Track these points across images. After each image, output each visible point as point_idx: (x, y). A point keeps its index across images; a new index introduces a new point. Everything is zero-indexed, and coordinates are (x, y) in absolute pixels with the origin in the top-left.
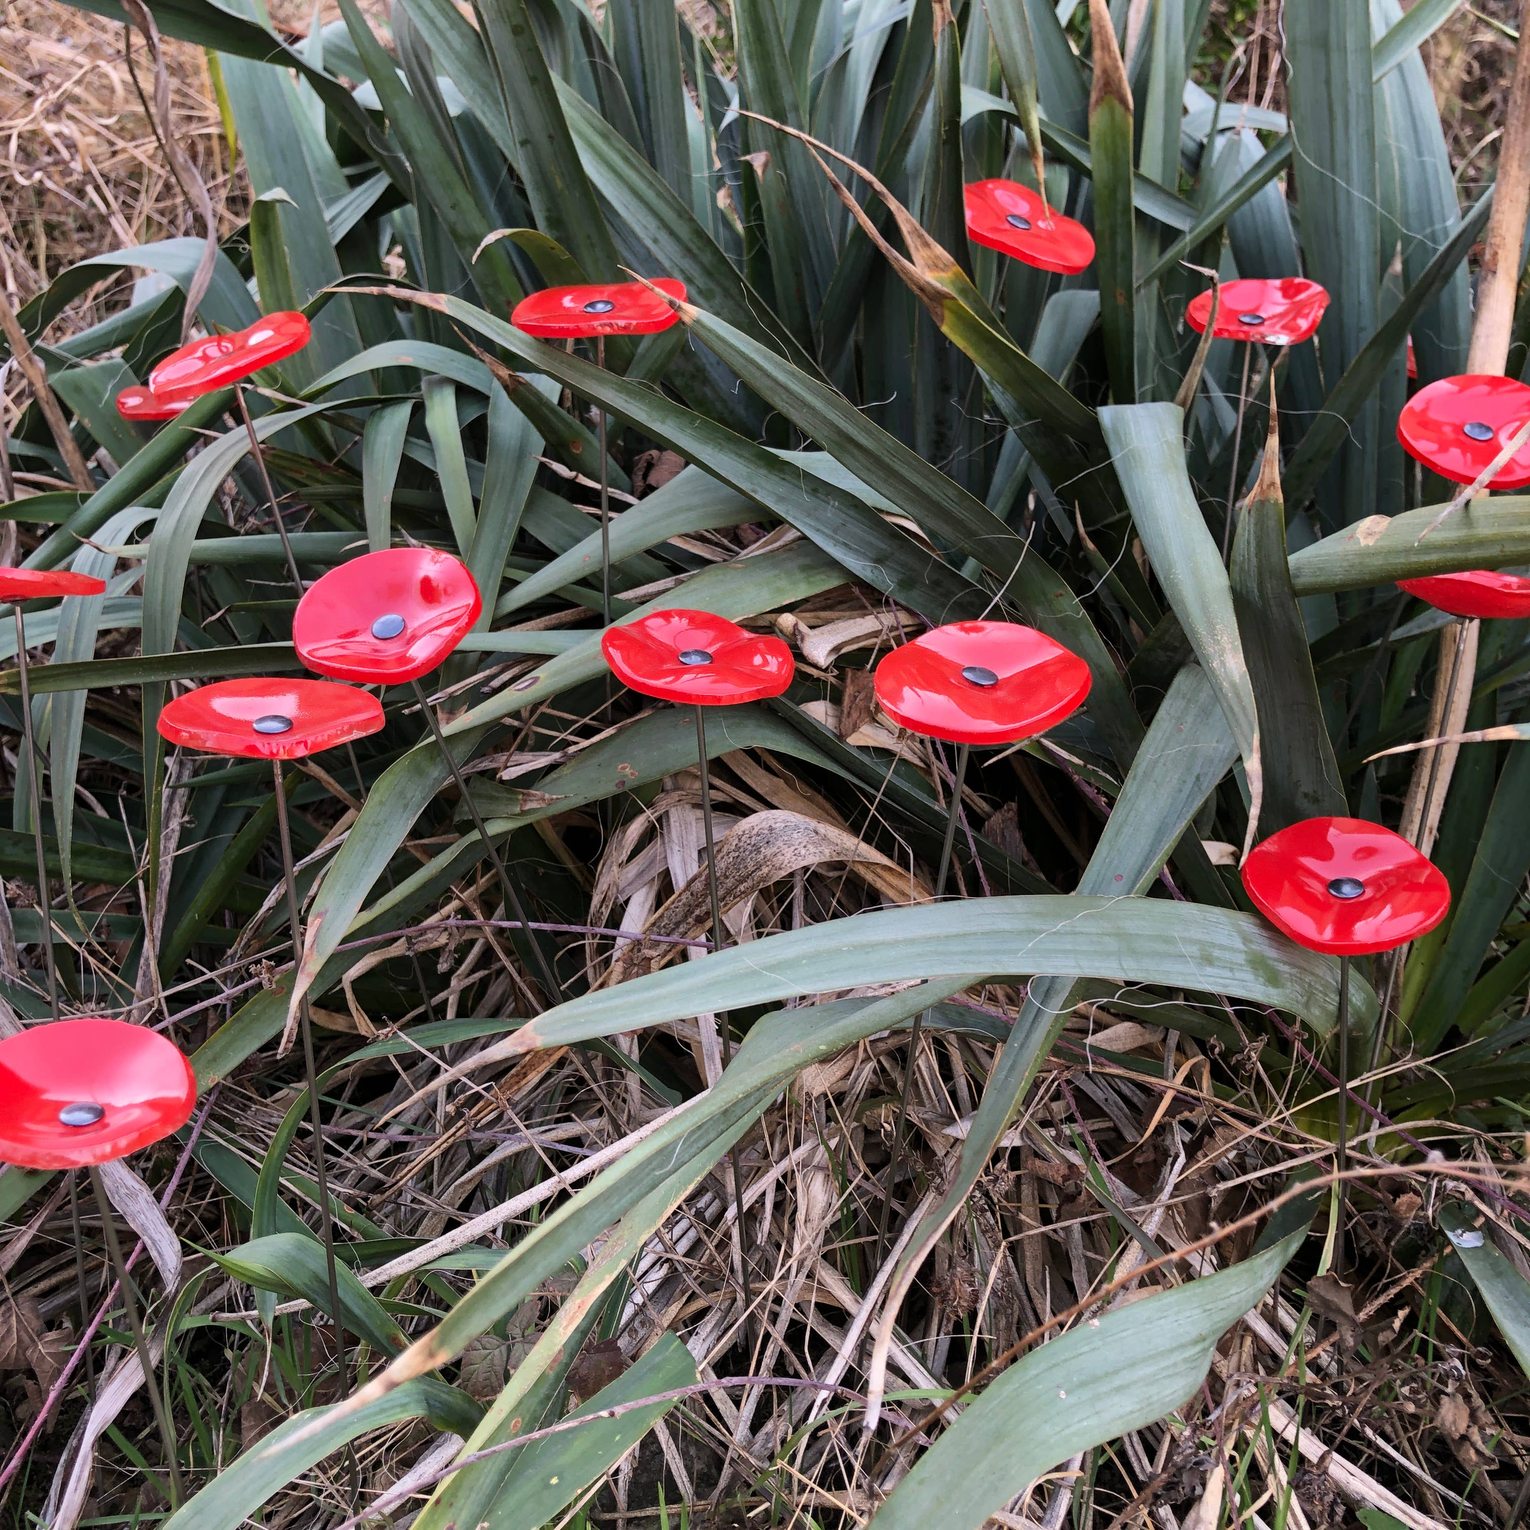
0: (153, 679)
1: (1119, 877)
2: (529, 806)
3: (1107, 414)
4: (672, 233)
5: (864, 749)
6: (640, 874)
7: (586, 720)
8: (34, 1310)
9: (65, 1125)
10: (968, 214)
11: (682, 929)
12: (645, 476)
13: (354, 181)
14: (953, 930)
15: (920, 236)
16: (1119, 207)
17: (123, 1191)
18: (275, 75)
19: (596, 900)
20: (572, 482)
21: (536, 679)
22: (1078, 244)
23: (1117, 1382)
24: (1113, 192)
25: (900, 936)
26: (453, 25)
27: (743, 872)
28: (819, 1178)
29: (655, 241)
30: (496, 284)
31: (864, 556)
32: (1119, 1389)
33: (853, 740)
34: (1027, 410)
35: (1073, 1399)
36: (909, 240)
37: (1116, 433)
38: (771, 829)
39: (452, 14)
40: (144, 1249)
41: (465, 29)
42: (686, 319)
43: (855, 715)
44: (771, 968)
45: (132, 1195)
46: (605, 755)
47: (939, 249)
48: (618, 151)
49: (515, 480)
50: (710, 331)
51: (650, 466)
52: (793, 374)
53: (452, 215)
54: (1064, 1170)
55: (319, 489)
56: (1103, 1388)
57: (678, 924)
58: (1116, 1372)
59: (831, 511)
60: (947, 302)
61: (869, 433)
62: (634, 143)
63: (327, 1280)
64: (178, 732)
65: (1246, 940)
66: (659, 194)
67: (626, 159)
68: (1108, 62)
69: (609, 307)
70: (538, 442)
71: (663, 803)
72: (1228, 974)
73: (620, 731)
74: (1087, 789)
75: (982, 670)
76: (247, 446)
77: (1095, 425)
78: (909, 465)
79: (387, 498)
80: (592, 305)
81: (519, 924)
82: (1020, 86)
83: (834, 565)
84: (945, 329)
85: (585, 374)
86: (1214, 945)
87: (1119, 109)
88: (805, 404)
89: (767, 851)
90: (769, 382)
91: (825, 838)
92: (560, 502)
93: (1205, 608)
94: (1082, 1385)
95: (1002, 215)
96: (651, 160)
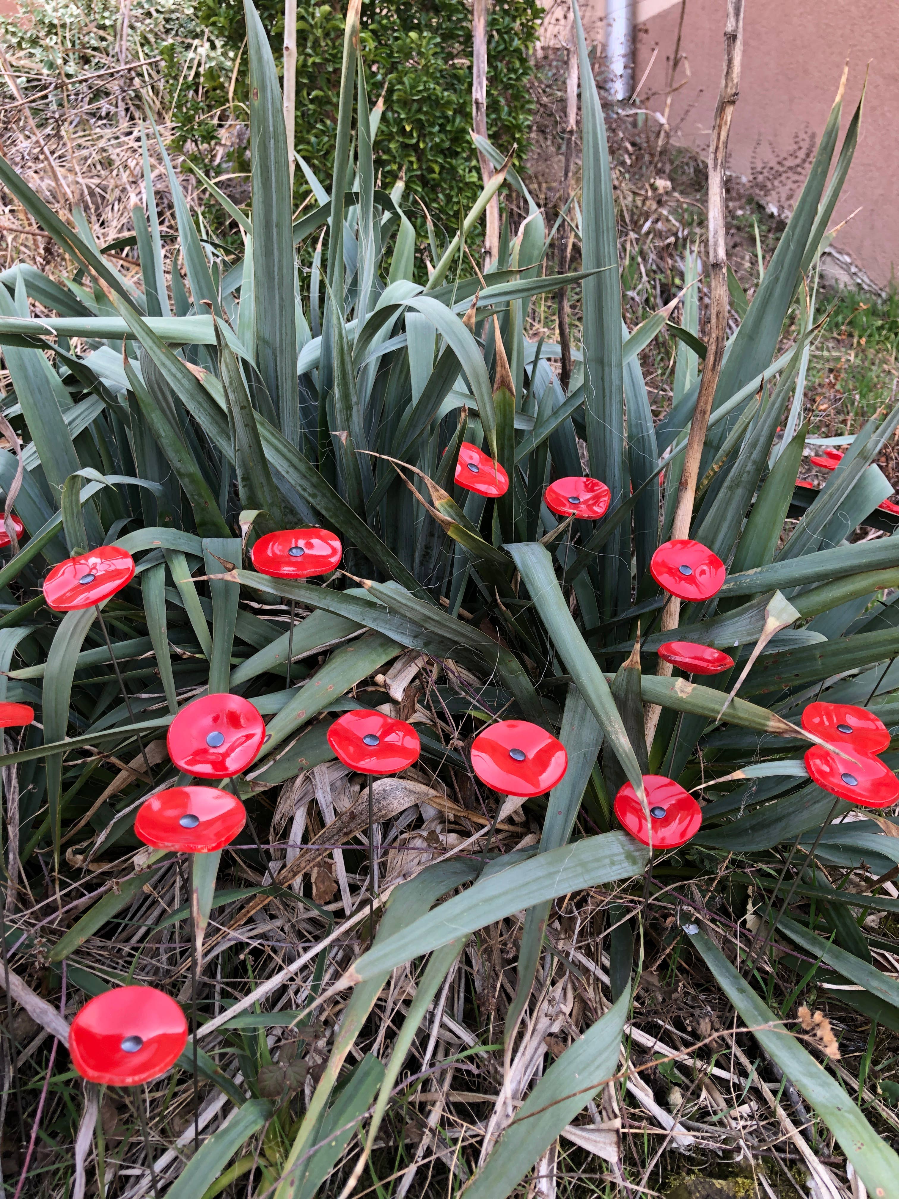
2: (257, 789)
4: (296, 468)
6: (299, 802)
9: (126, 1052)
10: (457, 471)
11: (335, 838)
13: (77, 398)
15: (435, 487)
16: (510, 435)
17: (38, 1010)
19: (277, 817)
20: (259, 609)
21: (270, 736)
22: (504, 479)
29: (287, 472)
30: (200, 495)
34: (477, 556)
36: (432, 491)
38: (385, 790)
41: (191, 377)
45: (44, 1012)
46: (290, 754)
47: (443, 491)
48: (269, 431)
49: (226, 607)
53: (179, 465)
56: (592, 1068)
57: (333, 836)
60: (453, 525)
63: (192, 1058)
65: (623, 846)
66: (290, 451)
67: (273, 434)
72: (619, 867)
73: (298, 740)
79: (164, 629)
81: (254, 846)
83: (395, 644)
84: (449, 533)
86: (614, 855)
87: (508, 393)
88: (413, 609)
89: (384, 803)
92: (249, 616)
93: (602, 704)
96: (281, 429)
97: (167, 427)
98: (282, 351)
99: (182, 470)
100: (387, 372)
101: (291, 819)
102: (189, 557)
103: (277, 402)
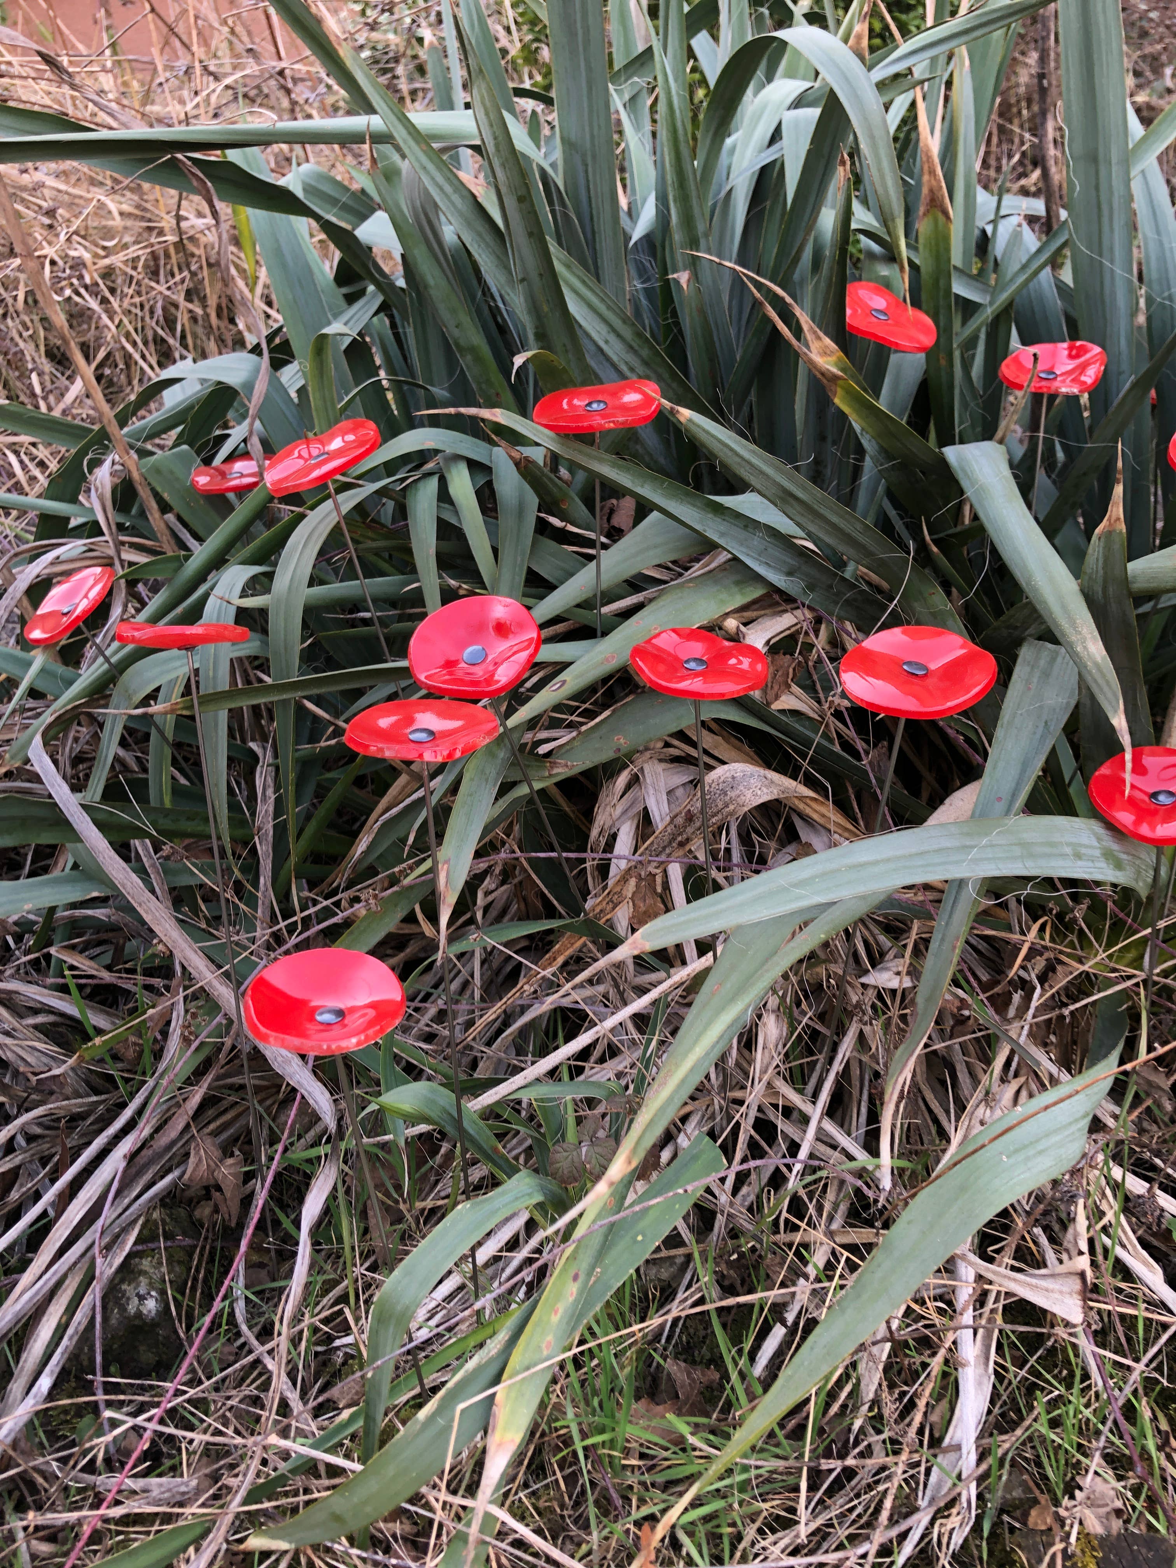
0: (285, 697)
1: (999, 799)
2: (555, 771)
3: (951, 453)
4: (619, 335)
5: (782, 711)
6: (625, 812)
7: (587, 705)
8: (214, 1145)
9: (321, 1023)
10: (848, 312)
11: (668, 851)
12: (609, 520)
13: (351, 299)
14: (913, 850)
15: (815, 333)
16: (942, 293)
17: (280, 1059)
18: (289, 222)
19: (594, 833)
20: (563, 530)
21: (564, 682)
22: (924, 329)
23: (1040, 1147)
24: (937, 281)
25: (878, 857)
26: (456, 190)
27: (715, 810)
28: (772, 1018)
29: (607, 342)
30: (488, 382)
31: (780, 570)
32: (1040, 1152)
33: (776, 706)
34: (886, 453)
35: (1012, 1161)
36: (809, 336)
37: (963, 470)
38: (733, 778)
39: (455, 182)
40: (303, 1097)
41: (465, 193)
42: (682, 419)
43: (776, 687)
44: (796, 885)
45: (288, 1062)
46: (603, 730)
47: (828, 341)
48: (579, 277)
49: (519, 530)
50: (699, 426)
51: (612, 511)
52: (754, 452)
53: (456, 332)
54: (957, 1003)
55: (370, 544)
56: (1031, 1152)
57: (664, 848)
58: (1037, 1141)
59: (757, 540)
60: (840, 382)
61: (804, 488)
62: (588, 270)
63: (455, 1113)
64: (368, 746)
65: (1099, 840)
66: (609, 308)
68: (934, 183)
69: (602, 406)
70: (533, 500)
71: (640, 760)
72: (1090, 864)
73: (614, 711)
74: (950, 732)
75: (917, 664)
76: (334, 519)
77: (943, 463)
78: (831, 509)
79: (433, 551)
80: (589, 404)
81: (553, 855)
82: (893, 220)
83: (758, 578)
84: (836, 400)
85: (589, 456)
86: (1081, 845)
87: (941, 218)
88: (762, 472)
89: (732, 794)
90: (737, 459)
91: (772, 782)
92: (552, 544)
93: (1064, 607)
94: (1017, 1151)
95: (870, 311)
96: (599, 280)
97: (437, 272)
98: (594, 157)
99: (462, 342)
100: (762, 211)
101: (614, 837)
102: (474, 466)
103: (592, 242)
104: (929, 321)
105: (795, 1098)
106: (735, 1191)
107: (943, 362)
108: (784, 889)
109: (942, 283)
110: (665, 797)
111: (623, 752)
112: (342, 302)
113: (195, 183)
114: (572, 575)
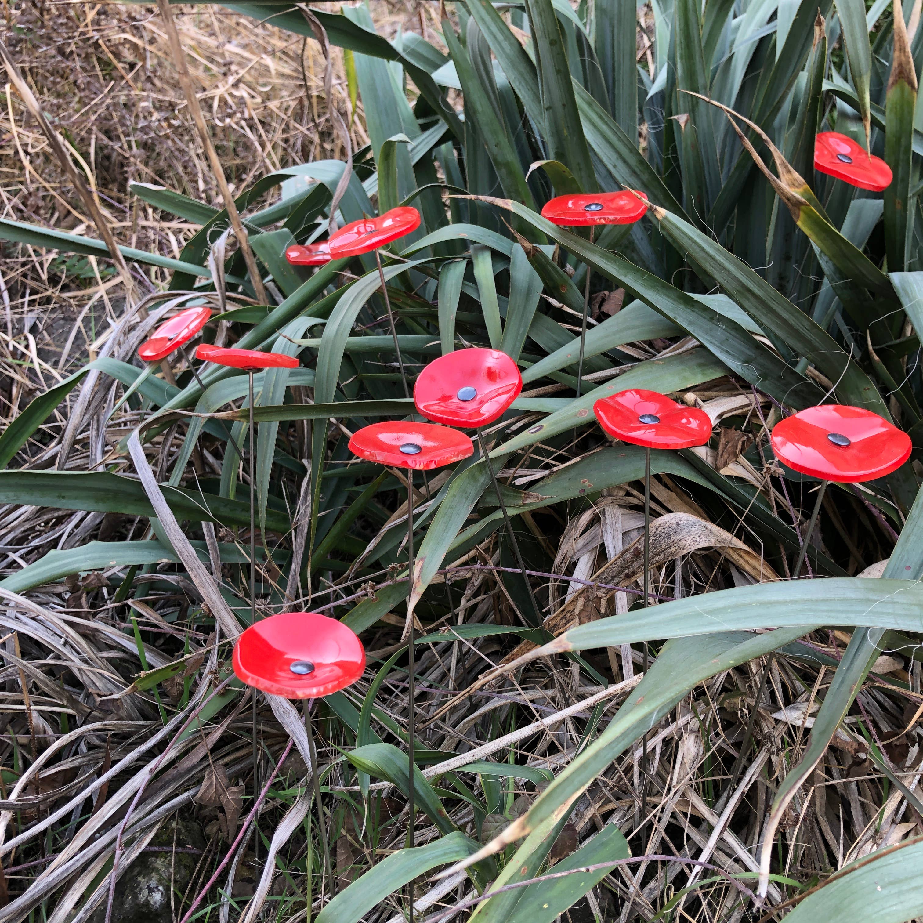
0: (321, 417)
1: (908, 568)
2: (528, 501)
3: (895, 277)
4: (625, 162)
5: (730, 477)
6: (585, 545)
7: (561, 452)
8: (224, 773)
9: (294, 673)
10: (816, 153)
11: (616, 581)
12: (600, 307)
13: (424, 128)
14: (820, 597)
15: (786, 167)
16: (902, 149)
17: (281, 710)
18: (384, 66)
19: (558, 559)
20: (560, 310)
21: (541, 427)
22: (882, 172)
23: (914, 884)
24: (899, 139)
25: (788, 598)
26: (506, 38)
27: (659, 550)
28: (693, 737)
29: (615, 166)
31: (738, 359)
32: (915, 889)
33: (724, 472)
34: (840, 273)
35: (885, 892)
36: (780, 169)
37: (905, 290)
38: (678, 524)
39: (506, 31)
40: (294, 744)
41: (513, 41)
42: (659, 216)
43: (726, 456)
44: (710, 612)
45: (287, 713)
46: (573, 473)
47: (796, 175)
48: (597, 113)
49: (525, 308)
50: (672, 224)
51: (603, 300)
52: (718, 250)
53: (495, 150)
54: (855, 746)
55: (408, 310)
56: (905, 887)
57: (613, 578)
58: (913, 878)
59: (720, 331)
60: (803, 207)
61: (760, 285)
62: (605, 107)
63: (408, 773)
66: (619, 139)
67: (601, 118)
68: (903, 58)
69: (599, 208)
70: (539, 285)
71: (603, 503)
73: (583, 459)
74: (873, 510)
75: (841, 436)
76: (378, 283)
77: (889, 284)
78: (783, 306)
79: (453, 316)
80: (589, 206)
81: (519, 571)
82: (860, 76)
83: (719, 363)
84: (799, 223)
85: (583, 247)
87: (907, 87)
88: (724, 268)
89: (676, 538)
90: (702, 254)
91: (711, 532)
92: (550, 321)
94: (891, 883)
95: (835, 155)
96: (614, 118)
97: (485, 101)
98: (620, 21)
99: (499, 159)
100: (756, 77)
101: (574, 565)
102: (497, 255)
103: (612, 87)
104: (887, 168)
105: (704, 810)
106: (644, 884)
107: (899, 207)
108: (698, 615)
109: (903, 141)
110: (620, 536)
111: (586, 492)
112: (418, 129)
113: (313, 27)
114: (562, 346)
